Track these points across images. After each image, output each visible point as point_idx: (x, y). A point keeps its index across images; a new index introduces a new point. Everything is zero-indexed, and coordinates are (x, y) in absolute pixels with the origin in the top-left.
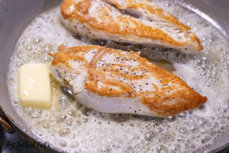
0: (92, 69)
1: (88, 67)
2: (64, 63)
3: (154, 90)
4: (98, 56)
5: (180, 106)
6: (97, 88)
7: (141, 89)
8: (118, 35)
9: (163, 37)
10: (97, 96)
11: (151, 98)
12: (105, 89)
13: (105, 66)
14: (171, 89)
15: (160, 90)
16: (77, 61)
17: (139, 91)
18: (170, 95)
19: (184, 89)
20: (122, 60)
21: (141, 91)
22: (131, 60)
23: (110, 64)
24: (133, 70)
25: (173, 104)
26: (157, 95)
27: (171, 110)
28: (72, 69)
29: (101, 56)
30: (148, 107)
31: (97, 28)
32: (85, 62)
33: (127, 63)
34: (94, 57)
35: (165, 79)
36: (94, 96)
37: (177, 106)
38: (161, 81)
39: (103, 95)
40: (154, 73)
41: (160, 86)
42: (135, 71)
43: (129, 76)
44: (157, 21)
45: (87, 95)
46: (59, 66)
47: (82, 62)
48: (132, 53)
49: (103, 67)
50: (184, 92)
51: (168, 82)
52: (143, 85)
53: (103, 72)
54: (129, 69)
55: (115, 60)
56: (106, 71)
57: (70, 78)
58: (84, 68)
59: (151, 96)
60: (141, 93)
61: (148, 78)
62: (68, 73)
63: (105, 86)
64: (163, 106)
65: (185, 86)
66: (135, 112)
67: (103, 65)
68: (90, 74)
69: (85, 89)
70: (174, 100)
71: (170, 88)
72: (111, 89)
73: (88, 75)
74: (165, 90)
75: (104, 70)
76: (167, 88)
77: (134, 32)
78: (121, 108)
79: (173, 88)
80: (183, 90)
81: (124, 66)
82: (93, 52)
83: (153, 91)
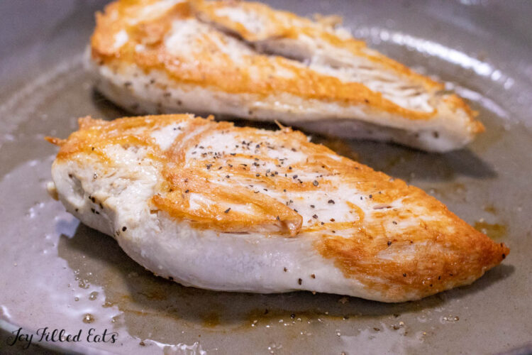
0: (171, 166)
1: (162, 160)
2: (92, 154)
3: (352, 218)
4: (191, 136)
5: (430, 265)
6: (186, 207)
7: (315, 217)
8: (247, 96)
9: (370, 98)
10: (186, 231)
11: (346, 240)
12: (210, 211)
13: (209, 157)
14: (402, 218)
15: (369, 219)
16: (129, 149)
17: (310, 221)
18: (401, 232)
19: (439, 220)
20: (258, 146)
21: (314, 221)
22: (283, 149)
23: (224, 153)
24: (290, 168)
25: (410, 258)
26: (362, 232)
27: (405, 276)
28: (115, 167)
29: (198, 138)
30: (337, 267)
31: (187, 82)
32: (154, 148)
33: (273, 154)
34: (180, 138)
35: (383, 192)
36: (177, 233)
37: (421, 266)
38: (371, 197)
39: (205, 227)
40: (350, 177)
41: (368, 208)
42: (296, 172)
43: (280, 182)
44: (350, 66)
45: (157, 228)
46: (78, 161)
47: (146, 149)
48: (285, 133)
49: (204, 159)
50: (440, 227)
51: (391, 199)
52: (322, 205)
53: (205, 170)
54: (280, 166)
55: (237, 146)
56: (211, 168)
57: (109, 191)
58: (151, 163)
59: (347, 234)
60: (316, 225)
61: (335, 187)
62: (103, 180)
63: (209, 202)
64: (383, 265)
65: (440, 212)
66: (300, 281)
67: (204, 155)
68: (167, 176)
69: (152, 212)
70: (412, 247)
71: (397, 214)
72: (227, 211)
73: (162, 180)
74: (384, 218)
75: (208, 167)
76: (389, 214)
77: (291, 87)
78: (257, 267)
79: (408, 214)
80: (437, 222)
81: (265, 159)
82: (176, 127)
83: (349, 221)
